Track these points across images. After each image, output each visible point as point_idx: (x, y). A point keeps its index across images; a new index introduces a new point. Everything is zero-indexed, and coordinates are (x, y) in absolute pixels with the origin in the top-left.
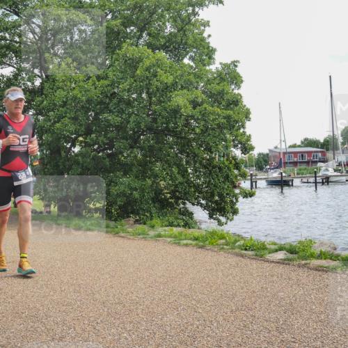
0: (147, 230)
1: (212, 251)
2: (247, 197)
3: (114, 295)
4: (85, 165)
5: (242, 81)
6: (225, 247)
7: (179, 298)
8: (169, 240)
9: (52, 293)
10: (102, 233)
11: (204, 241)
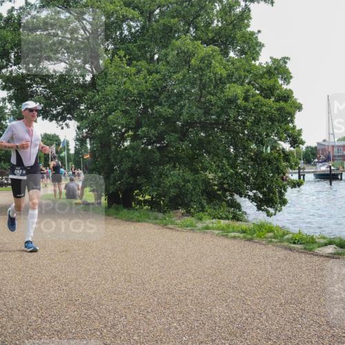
0: (194, 222)
1: (260, 244)
2: (295, 187)
3: (164, 286)
4: (135, 158)
5: (291, 77)
6: (273, 240)
7: (227, 290)
8: (217, 232)
9: (103, 282)
10: (151, 225)
11: (252, 234)
